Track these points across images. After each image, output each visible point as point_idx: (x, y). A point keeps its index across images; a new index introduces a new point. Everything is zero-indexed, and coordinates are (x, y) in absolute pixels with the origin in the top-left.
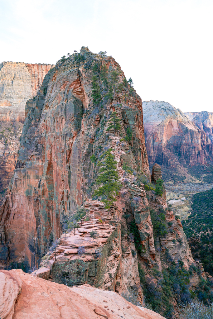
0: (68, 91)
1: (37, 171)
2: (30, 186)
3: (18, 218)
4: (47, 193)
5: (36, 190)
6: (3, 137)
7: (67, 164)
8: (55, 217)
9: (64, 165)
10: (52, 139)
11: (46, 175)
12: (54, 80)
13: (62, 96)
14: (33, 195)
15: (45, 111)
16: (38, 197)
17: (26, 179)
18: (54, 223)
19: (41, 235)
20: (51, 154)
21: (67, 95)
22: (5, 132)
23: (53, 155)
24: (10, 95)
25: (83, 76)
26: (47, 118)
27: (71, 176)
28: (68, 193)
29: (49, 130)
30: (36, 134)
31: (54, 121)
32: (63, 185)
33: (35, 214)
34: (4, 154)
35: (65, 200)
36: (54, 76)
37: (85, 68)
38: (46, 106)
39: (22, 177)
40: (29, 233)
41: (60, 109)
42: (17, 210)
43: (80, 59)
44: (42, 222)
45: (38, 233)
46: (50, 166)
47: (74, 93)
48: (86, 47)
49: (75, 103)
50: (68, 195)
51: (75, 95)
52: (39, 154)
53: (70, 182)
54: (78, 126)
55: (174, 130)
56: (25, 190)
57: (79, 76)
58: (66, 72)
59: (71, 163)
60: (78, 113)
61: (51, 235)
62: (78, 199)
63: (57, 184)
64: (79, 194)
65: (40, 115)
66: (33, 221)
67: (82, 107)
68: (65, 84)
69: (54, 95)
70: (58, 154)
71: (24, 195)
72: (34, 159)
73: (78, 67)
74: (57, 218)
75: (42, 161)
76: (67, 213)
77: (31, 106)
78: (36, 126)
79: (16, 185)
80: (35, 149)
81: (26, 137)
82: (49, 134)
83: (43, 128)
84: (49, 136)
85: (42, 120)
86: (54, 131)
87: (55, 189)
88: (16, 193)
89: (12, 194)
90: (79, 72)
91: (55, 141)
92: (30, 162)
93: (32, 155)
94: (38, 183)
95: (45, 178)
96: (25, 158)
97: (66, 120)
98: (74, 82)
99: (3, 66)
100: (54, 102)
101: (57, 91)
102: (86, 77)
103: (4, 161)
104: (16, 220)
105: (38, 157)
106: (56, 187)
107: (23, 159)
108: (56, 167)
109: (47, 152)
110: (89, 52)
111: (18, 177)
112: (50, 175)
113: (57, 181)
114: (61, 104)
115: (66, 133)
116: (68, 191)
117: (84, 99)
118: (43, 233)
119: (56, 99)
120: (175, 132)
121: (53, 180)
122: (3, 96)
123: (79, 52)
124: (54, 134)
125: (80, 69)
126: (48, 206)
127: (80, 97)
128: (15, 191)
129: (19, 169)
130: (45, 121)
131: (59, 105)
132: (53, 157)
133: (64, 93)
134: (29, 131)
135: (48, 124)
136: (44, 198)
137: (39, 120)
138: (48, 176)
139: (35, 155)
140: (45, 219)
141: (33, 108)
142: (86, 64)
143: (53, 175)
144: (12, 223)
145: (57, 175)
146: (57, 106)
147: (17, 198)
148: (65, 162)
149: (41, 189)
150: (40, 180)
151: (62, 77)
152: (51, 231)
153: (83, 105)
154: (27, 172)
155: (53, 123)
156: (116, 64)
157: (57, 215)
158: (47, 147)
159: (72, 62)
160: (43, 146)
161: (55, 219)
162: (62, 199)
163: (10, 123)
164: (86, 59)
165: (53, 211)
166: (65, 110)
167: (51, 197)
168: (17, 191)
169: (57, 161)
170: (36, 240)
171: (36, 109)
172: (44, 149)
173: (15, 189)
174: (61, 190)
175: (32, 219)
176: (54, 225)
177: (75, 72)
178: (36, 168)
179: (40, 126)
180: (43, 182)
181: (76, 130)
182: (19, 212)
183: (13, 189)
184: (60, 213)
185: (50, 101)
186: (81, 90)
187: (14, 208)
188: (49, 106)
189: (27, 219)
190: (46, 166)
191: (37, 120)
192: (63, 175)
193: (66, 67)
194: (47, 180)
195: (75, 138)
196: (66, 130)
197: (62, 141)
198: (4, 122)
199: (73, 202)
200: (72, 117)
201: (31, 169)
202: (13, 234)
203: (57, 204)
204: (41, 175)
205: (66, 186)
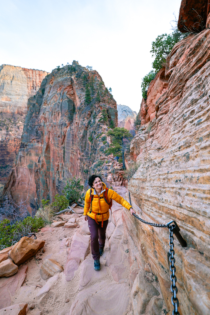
0: (63, 93)
1: (37, 151)
2: (31, 161)
3: (21, 185)
4: (45, 166)
5: (36, 164)
6: (5, 125)
7: (62, 145)
8: (52, 182)
9: (59, 146)
10: (50, 128)
11: (45, 153)
12: (51, 84)
13: (58, 97)
14: (34, 168)
15: (44, 106)
16: (37, 169)
17: (29, 156)
18: (51, 187)
19: (40, 196)
20: (49, 138)
21: (62, 96)
22: (6, 121)
23: (51, 139)
24: (9, 92)
25: (75, 83)
26: (46, 112)
27: (65, 153)
28: (62, 165)
29: (48, 121)
30: (36, 124)
31: (52, 114)
32: (58, 160)
33: (35, 181)
34: (6, 138)
35: (60, 170)
36: (51, 81)
37: (76, 77)
38: (45, 103)
39: (25, 155)
40: (30, 195)
41: (57, 106)
42: (21, 179)
43: (72, 70)
44: (41, 187)
45: (38, 195)
46: (48, 147)
47: (68, 94)
48: (77, 61)
49: (68, 102)
50: (63, 167)
51: (68, 96)
52: (39, 138)
53: (64, 158)
54: (71, 119)
55: (131, 126)
56: (28, 164)
57: (72, 83)
58: (61, 78)
59: (65, 145)
60: (70, 109)
61: (48, 195)
62: (71, 169)
63: (54, 159)
64: (72, 165)
65: (40, 109)
66: (34, 186)
67: (74, 105)
68: (61, 87)
69: (51, 95)
70: (55, 138)
71: (27, 168)
72: (35, 142)
73: (71, 76)
74: (54, 183)
75: (41, 143)
76: (61, 179)
77: (31, 102)
78: (37, 117)
79: (20, 160)
80: (36, 134)
81: (28, 125)
82: (48, 124)
83: (42, 119)
84: (47, 125)
85: (41, 113)
86: (52, 121)
87: (51, 164)
88: (20, 167)
89: (17, 168)
90: (72, 79)
91: (52, 129)
92: (31, 144)
93: (33, 139)
94: (38, 159)
95: (44, 156)
96: (28, 141)
97: (61, 114)
98: (68, 86)
99: (2, 68)
100: (52, 100)
101: (54, 92)
102: (77, 84)
103: (6, 144)
104: (20, 186)
105: (38, 140)
106: (53, 162)
107: (26, 142)
108: (52, 148)
109: (46, 137)
110: (79, 65)
111: (22, 155)
112: (48, 153)
113: (53, 157)
114: (58, 102)
115: (61, 123)
116: (62, 164)
117: (75, 99)
118: (41, 194)
119: (54, 98)
120: (132, 127)
121: (50, 157)
122: (3, 93)
123: (71, 64)
124: (52, 124)
125: (73, 77)
126: (46, 175)
127: (72, 98)
128: (20, 165)
129: (22, 149)
130: (44, 114)
131: (56, 103)
132: (51, 140)
133: (60, 94)
134: (31, 121)
135: (46, 116)
136: (43, 170)
137: (39, 113)
138: (46, 154)
139: (36, 139)
140: (44, 184)
141: (33, 104)
142: (77, 74)
143: (50, 153)
144: (16, 188)
145: (54, 153)
146: (54, 103)
147: (21, 170)
148: (60, 144)
149: (41, 164)
150: (40, 157)
151: (58, 82)
152: (48, 193)
153: (74, 104)
154: (30, 151)
155: (51, 116)
156: (99, 76)
157: (54, 181)
158: (46, 133)
159: (66, 71)
160: (42, 133)
161: (51, 184)
162: (58, 169)
163: (10, 114)
164: (77, 70)
165: (50, 179)
166: (61, 107)
167: (48, 169)
168: (21, 165)
169: (54, 144)
170: (36, 200)
171: (37, 104)
172: (43, 135)
173: (19, 164)
174: (57, 163)
175: (33, 185)
176: (50, 188)
177: (69, 79)
178: (36, 148)
179: (40, 117)
180: (43, 158)
181: (69, 122)
182: (22, 181)
183: (18, 164)
184: (56, 180)
185: (48, 100)
186: (73, 93)
187: (19, 178)
188: (48, 103)
189: (29, 185)
190: (45, 147)
191: (37, 113)
192: (58, 153)
193: (61, 75)
194: (45, 157)
195: (69, 127)
196: (61, 121)
197: (58, 129)
198: (5, 113)
199: (66, 171)
200: (66, 112)
201: (32, 149)
202: (18, 196)
203: (54, 174)
204: (40, 153)
205: (61, 161)
